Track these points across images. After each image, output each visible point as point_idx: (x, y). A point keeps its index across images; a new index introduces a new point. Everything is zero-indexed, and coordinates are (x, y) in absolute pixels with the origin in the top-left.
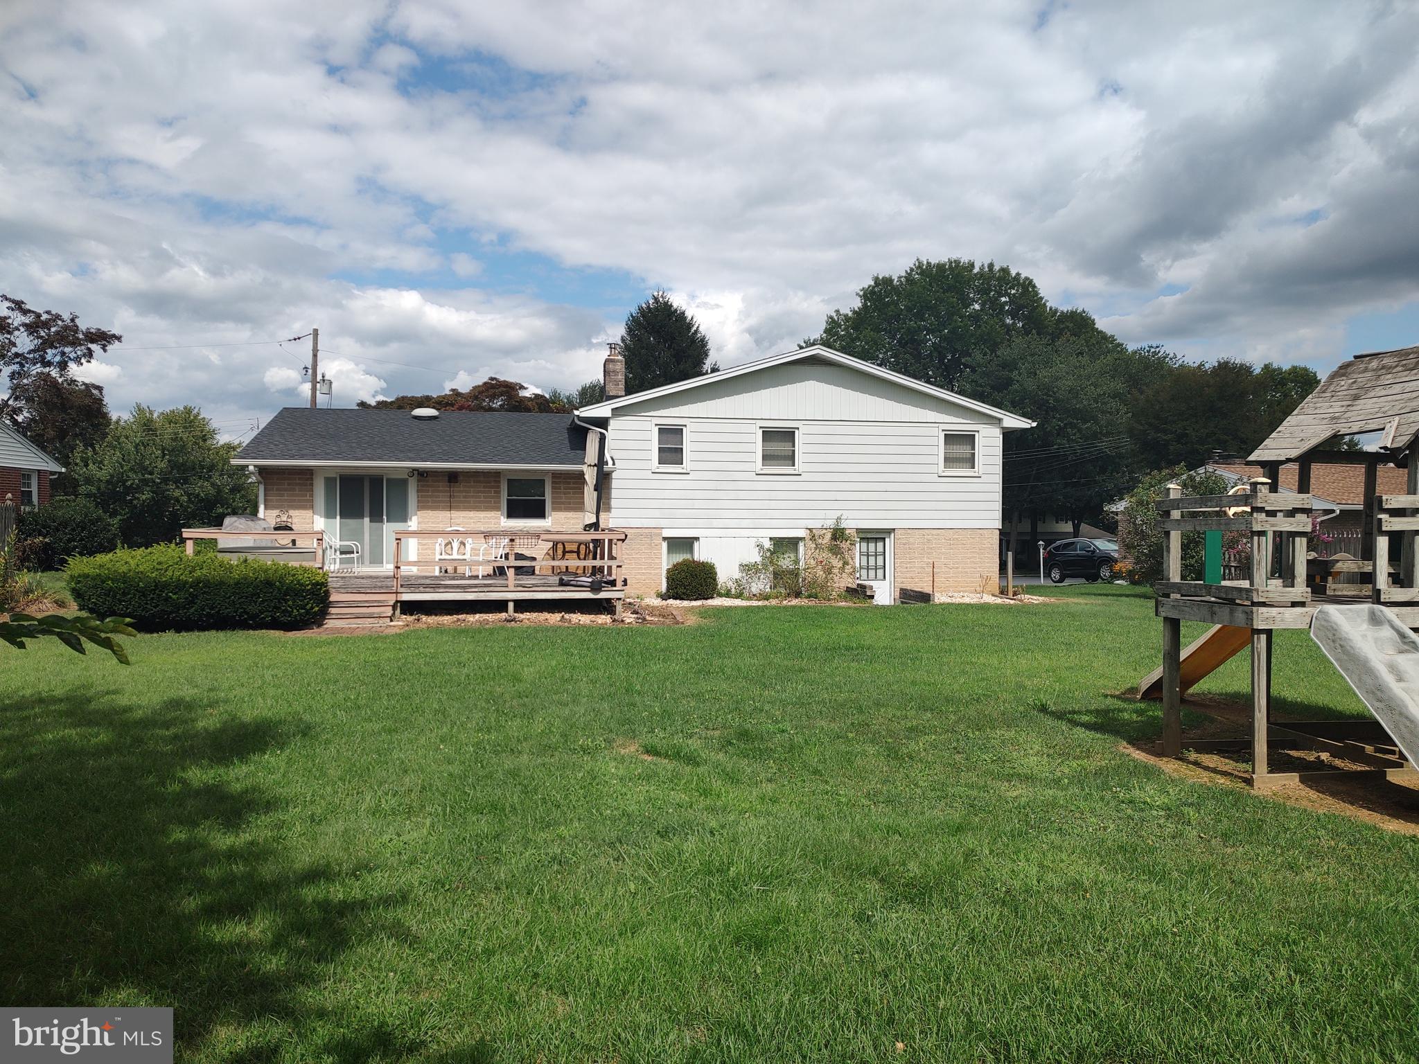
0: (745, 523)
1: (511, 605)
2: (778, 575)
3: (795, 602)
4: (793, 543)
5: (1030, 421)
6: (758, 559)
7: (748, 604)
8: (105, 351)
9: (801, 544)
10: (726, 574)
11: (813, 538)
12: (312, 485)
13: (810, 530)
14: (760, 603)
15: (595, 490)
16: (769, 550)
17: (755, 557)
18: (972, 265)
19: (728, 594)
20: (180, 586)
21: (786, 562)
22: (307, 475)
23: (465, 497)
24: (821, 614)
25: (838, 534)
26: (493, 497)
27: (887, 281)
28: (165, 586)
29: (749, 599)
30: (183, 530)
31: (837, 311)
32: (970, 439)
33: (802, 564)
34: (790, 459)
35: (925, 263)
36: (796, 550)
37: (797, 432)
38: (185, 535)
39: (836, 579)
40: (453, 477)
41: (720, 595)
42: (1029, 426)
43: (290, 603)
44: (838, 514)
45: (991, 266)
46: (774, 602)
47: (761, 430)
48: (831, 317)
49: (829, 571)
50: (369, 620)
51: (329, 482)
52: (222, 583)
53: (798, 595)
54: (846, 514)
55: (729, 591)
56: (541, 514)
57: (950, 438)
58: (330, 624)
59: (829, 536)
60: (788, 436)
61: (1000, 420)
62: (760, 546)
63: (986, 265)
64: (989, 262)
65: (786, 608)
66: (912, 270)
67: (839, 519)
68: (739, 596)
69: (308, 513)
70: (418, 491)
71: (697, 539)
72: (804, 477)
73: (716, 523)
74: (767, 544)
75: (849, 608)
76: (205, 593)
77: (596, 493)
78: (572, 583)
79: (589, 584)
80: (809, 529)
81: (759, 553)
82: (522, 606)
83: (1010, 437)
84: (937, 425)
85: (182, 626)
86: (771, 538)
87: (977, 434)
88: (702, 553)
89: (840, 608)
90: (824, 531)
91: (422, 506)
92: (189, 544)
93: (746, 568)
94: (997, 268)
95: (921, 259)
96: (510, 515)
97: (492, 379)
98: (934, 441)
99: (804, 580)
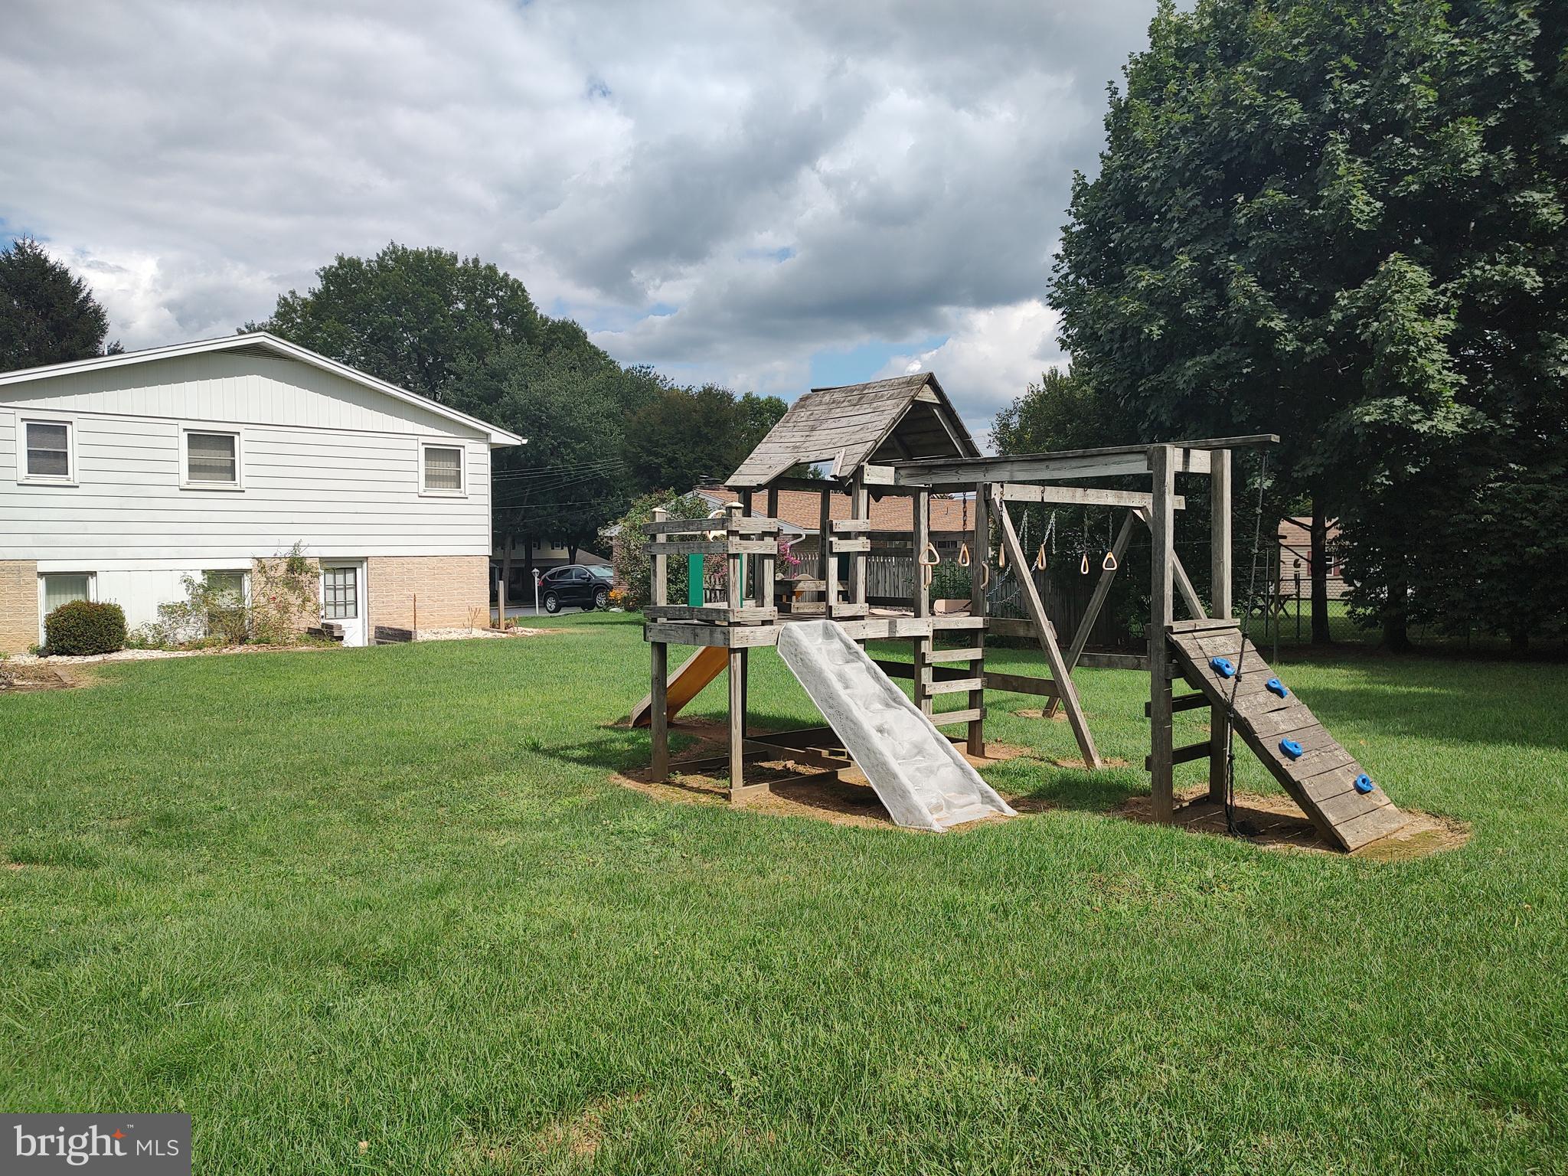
0: (165, 552)
2: (214, 617)
3: (239, 649)
4: (235, 577)
5: (520, 438)
7: (172, 656)
9: (246, 578)
10: (139, 617)
11: (263, 570)
13: (259, 559)
14: (190, 654)
17: (181, 595)
18: (455, 258)
19: (142, 645)
21: (225, 600)
24: (275, 662)
25: (296, 565)
27: (354, 264)
29: (172, 649)
31: (293, 293)
32: (454, 454)
33: (248, 603)
34: (230, 471)
35: (401, 247)
36: (240, 586)
37: (236, 437)
39: (294, 618)
42: (519, 443)
44: (296, 540)
45: (476, 261)
46: (209, 651)
47: (186, 433)
48: (285, 299)
49: (284, 609)
53: (243, 640)
54: (305, 541)
55: (145, 640)
57: (432, 453)
59: (284, 567)
60: (226, 441)
61: (488, 435)
63: (470, 260)
64: (475, 257)
65: (226, 658)
67: (296, 546)
68: (159, 645)
71: (93, 574)
73: (121, 553)
74: (199, 579)
75: (312, 653)
80: (257, 559)
81: (187, 590)
83: (499, 455)
84: (416, 437)
86: (204, 572)
87: (462, 449)
88: (99, 593)
89: (299, 653)
90: (278, 561)
95: (396, 243)
98: (413, 455)
99: (251, 622)
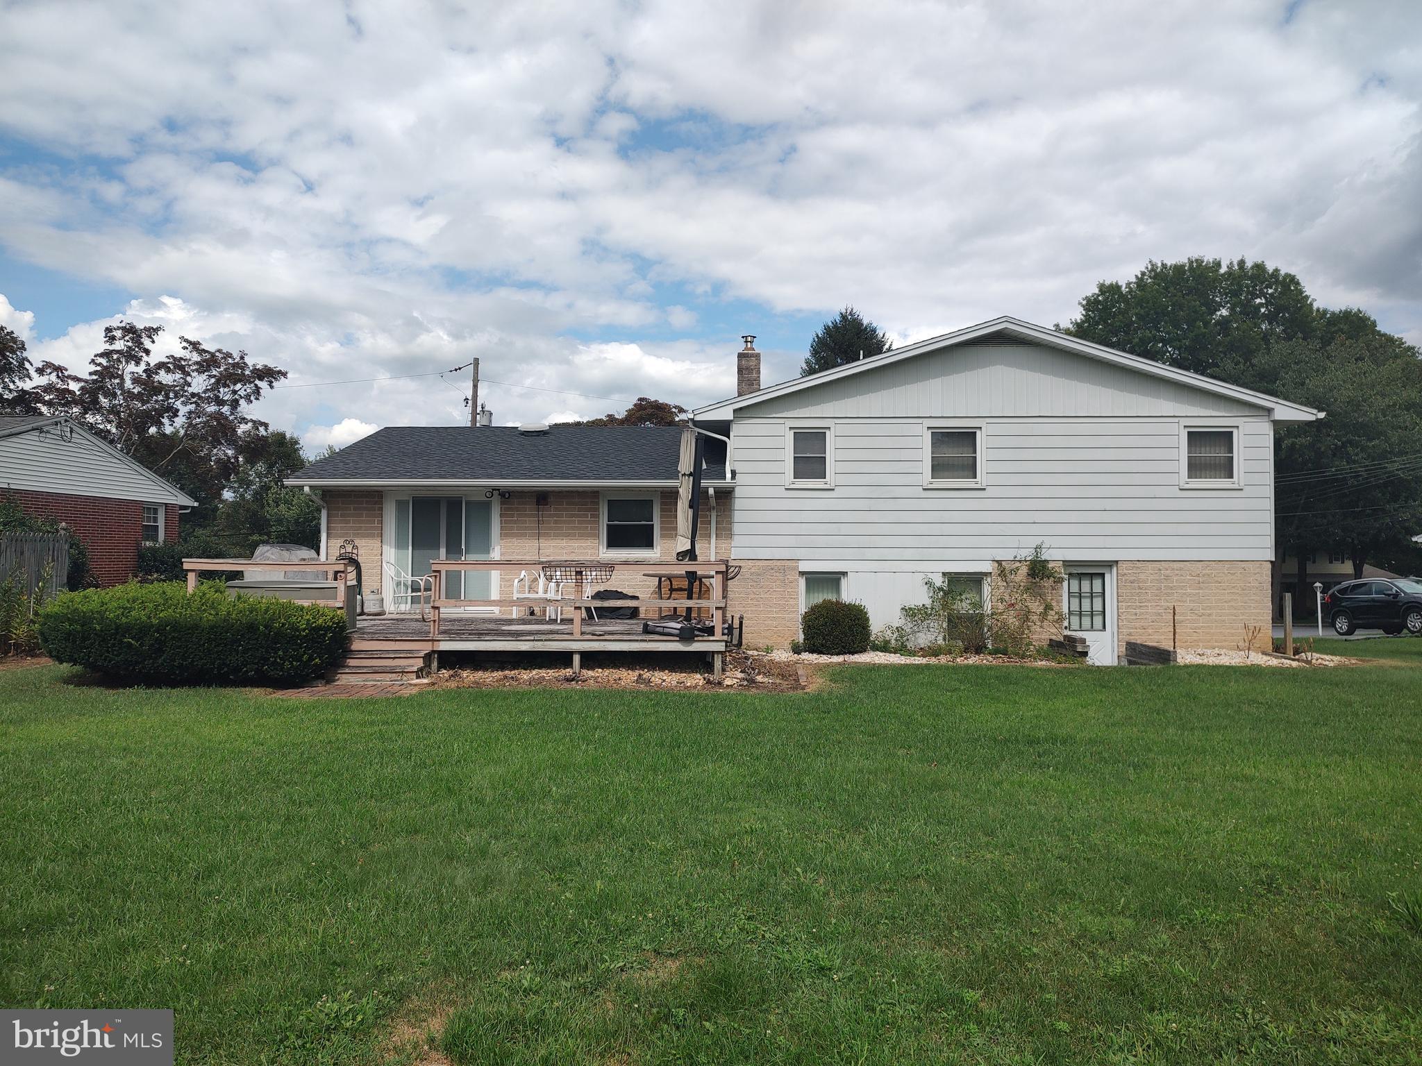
0: (908, 554)
1: (576, 659)
2: (955, 623)
3: (973, 660)
4: (975, 580)
5: (1315, 411)
6: (928, 602)
7: (908, 662)
8: (272, 387)
9: (986, 582)
10: (883, 618)
11: (1002, 573)
12: (381, 509)
13: (1000, 563)
14: (924, 661)
15: (691, 507)
16: (940, 589)
17: (922, 598)
19: (885, 648)
21: (963, 606)
22: (374, 498)
23: (556, 522)
25: (1038, 569)
26: (589, 522)
27: (1115, 288)
29: (912, 653)
30: (183, 560)
32: (1225, 438)
33: (988, 608)
34: (970, 469)
35: (1159, 265)
36: (980, 592)
37: (978, 432)
38: (186, 566)
39: (1034, 628)
40: (542, 498)
41: (876, 648)
42: (1313, 418)
44: (1038, 541)
45: (1242, 263)
46: (943, 659)
47: (930, 431)
49: (1025, 617)
50: (390, 675)
53: (979, 650)
54: (1048, 542)
55: (889, 642)
56: (649, 544)
57: (1196, 438)
59: (1024, 570)
60: (968, 437)
61: (1269, 411)
62: (929, 584)
63: (1235, 263)
64: (1239, 258)
66: (1143, 274)
67: (1038, 548)
68: (902, 649)
69: (375, 543)
71: (845, 574)
72: (990, 492)
73: (870, 554)
74: (939, 581)
75: (1049, 670)
77: (690, 512)
78: (658, 629)
79: (677, 632)
80: (997, 561)
81: (928, 593)
82: (591, 660)
84: (1176, 420)
86: (944, 574)
87: (1235, 432)
88: (849, 594)
89: (1034, 669)
90: (1018, 564)
91: (505, 534)
92: (191, 577)
93: (909, 612)
94: (1249, 264)
95: (1154, 261)
96: (613, 543)
98: (1172, 441)
99: (990, 628)
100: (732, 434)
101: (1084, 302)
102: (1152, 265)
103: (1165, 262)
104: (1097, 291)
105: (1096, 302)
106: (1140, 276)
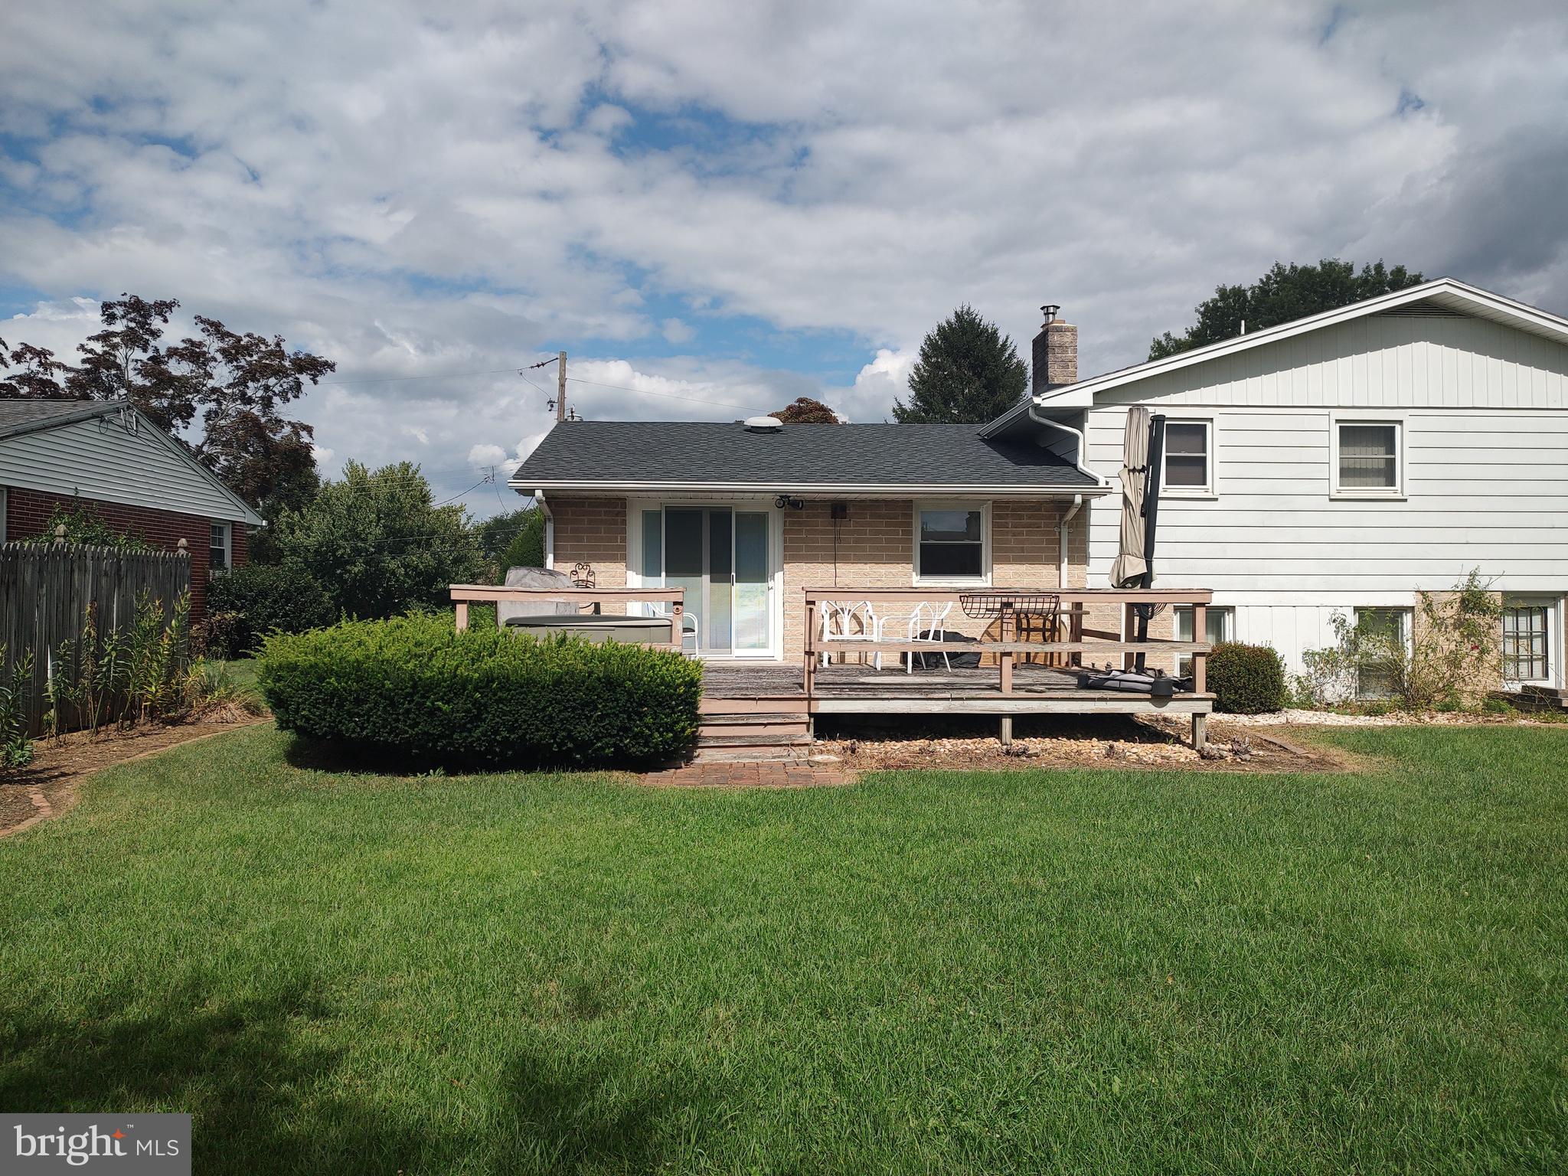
0: (1311, 583)
1: (1007, 724)
2: (1367, 673)
4: (1395, 616)
6: (1337, 644)
8: (315, 382)
9: (1407, 619)
11: (1429, 607)
12: (624, 522)
13: (1425, 594)
15: (1143, 515)
16: (1352, 628)
17: (1331, 640)
18: (1349, 269)
20: (457, 687)
21: (1378, 650)
22: (615, 506)
23: (857, 541)
25: (1472, 600)
26: (900, 541)
27: (1238, 293)
28: (431, 686)
30: (452, 586)
34: (1388, 474)
35: (1288, 268)
37: (1398, 427)
38: (454, 596)
40: (838, 509)
41: (1294, 706)
43: (649, 720)
44: (1470, 567)
45: (1379, 267)
47: (1338, 425)
50: (773, 749)
51: (650, 519)
52: (530, 682)
54: (1483, 567)
56: (975, 570)
58: (705, 757)
59: (1456, 604)
60: (1383, 435)
62: (1339, 621)
63: (1372, 267)
64: (1377, 262)
66: (1268, 277)
67: (1474, 575)
69: (620, 567)
70: (785, 532)
71: (1231, 609)
72: (1411, 504)
73: (1262, 582)
76: (500, 700)
77: (1142, 520)
78: (1109, 683)
79: (1148, 687)
80: (1423, 593)
81: (1337, 633)
82: (1027, 725)
85: (458, 763)
86: (1356, 608)
88: (1244, 631)
90: (1448, 596)
91: (792, 554)
92: (462, 610)
93: (1315, 658)
94: (1388, 269)
95: (1281, 263)
96: (926, 570)
97: (801, 401)
100: (1087, 426)
101: (1202, 309)
102: (1279, 268)
103: (1295, 264)
104: (1217, 296)
105: (1216, 308)
106: (1265, 280)
